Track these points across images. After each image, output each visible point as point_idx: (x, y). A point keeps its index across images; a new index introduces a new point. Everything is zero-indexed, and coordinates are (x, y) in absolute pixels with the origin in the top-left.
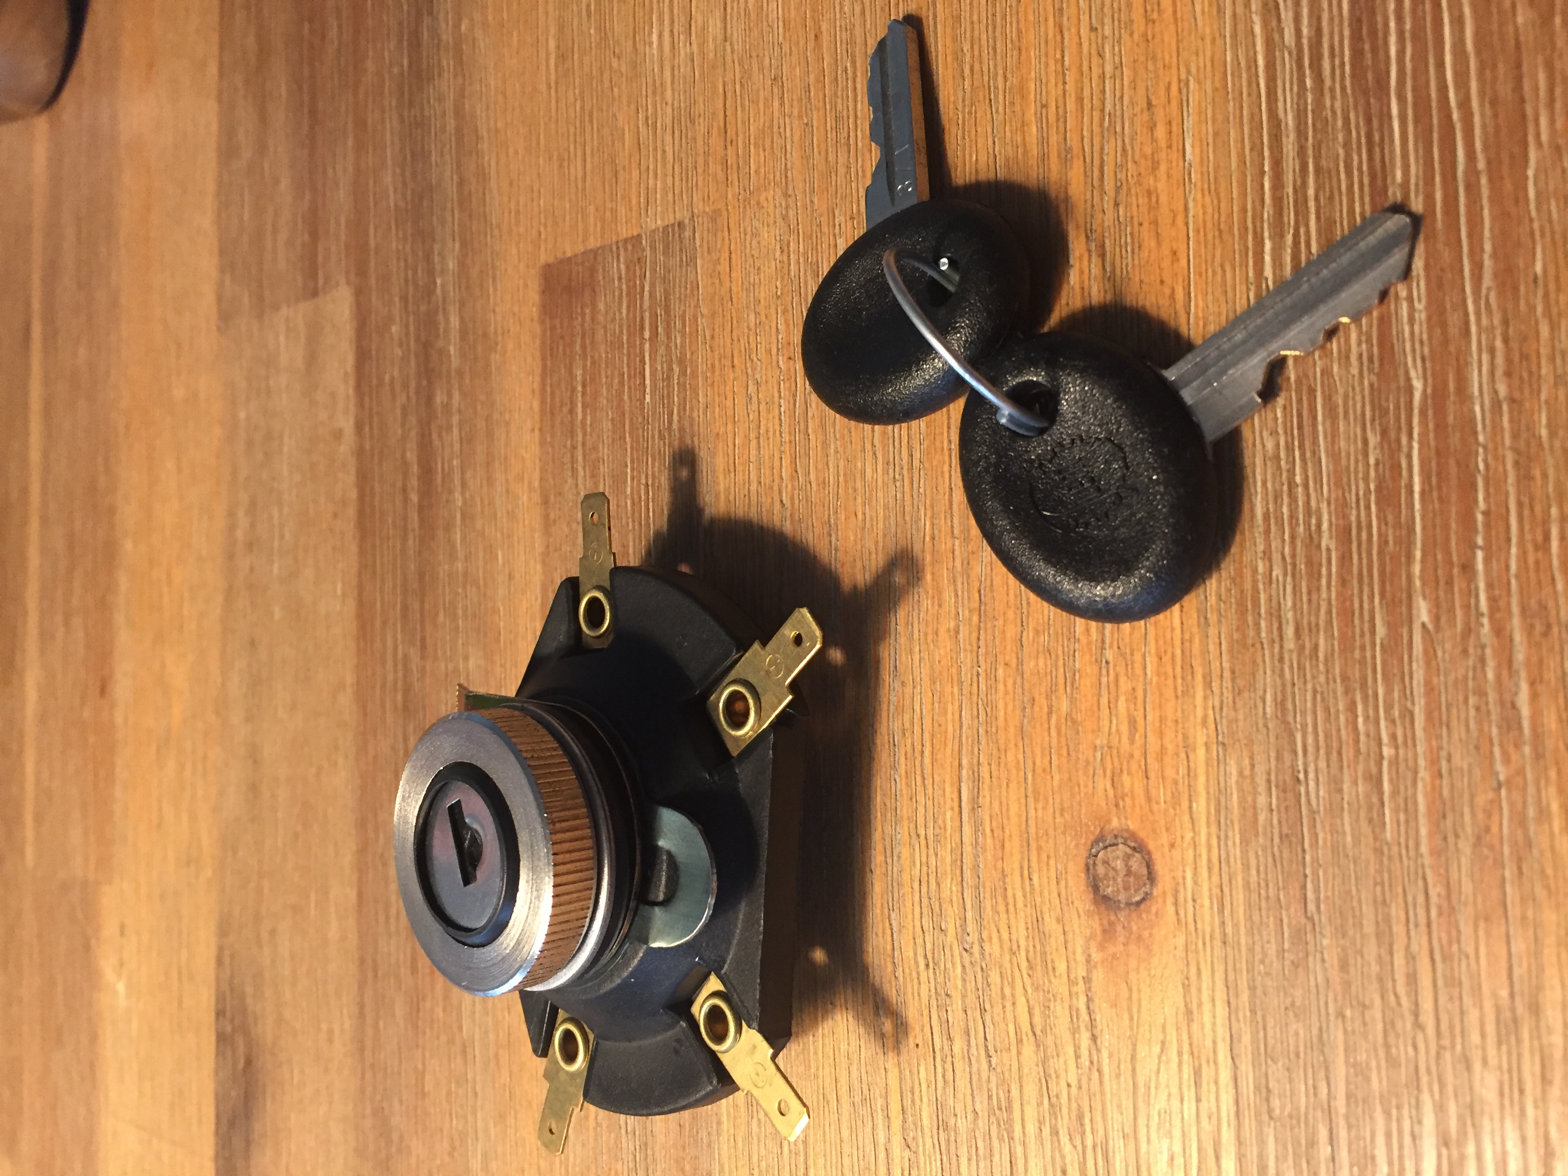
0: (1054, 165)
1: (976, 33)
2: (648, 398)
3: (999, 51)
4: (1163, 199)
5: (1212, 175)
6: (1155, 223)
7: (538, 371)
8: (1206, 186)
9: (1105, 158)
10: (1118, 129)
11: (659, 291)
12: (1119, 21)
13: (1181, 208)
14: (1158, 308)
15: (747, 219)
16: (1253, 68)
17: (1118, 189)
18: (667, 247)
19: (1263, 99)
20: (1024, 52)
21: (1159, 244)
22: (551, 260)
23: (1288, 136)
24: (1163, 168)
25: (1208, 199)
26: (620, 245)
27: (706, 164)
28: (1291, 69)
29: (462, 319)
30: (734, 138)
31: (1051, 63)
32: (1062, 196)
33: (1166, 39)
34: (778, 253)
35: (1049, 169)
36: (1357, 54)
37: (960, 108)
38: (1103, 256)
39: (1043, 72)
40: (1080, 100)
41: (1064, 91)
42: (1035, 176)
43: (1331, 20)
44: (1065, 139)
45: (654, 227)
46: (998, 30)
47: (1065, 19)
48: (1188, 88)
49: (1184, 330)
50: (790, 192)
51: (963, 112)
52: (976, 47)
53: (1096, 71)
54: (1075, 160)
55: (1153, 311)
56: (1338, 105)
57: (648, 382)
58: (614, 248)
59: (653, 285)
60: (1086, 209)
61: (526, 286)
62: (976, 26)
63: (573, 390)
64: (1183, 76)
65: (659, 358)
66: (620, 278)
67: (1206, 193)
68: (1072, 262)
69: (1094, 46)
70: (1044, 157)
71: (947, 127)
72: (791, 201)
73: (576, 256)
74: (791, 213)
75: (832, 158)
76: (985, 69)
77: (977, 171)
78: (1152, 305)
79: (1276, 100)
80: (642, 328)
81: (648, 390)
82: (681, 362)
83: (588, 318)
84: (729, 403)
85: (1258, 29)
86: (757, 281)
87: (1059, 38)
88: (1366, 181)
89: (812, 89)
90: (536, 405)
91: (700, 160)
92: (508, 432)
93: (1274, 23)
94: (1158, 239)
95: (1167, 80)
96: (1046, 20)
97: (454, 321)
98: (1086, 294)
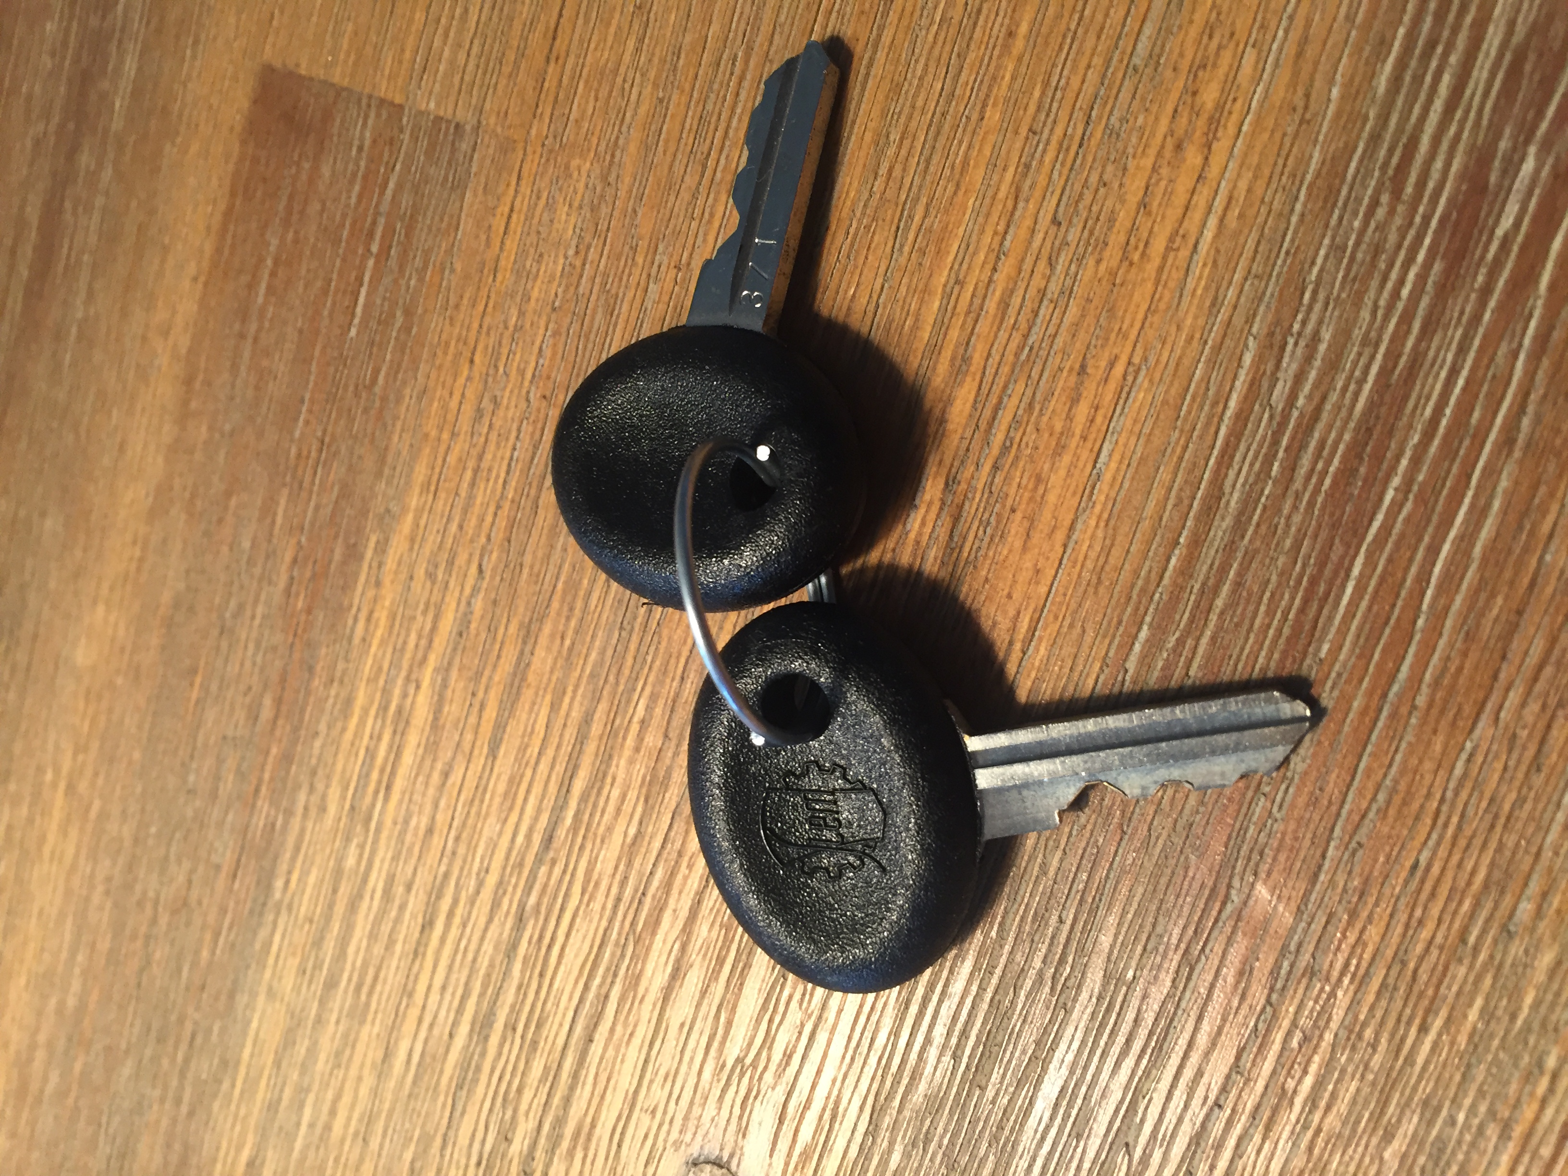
0: (943, 367)
1: (914, 124)
2: (353, 332)
3: (932, 169)
4: (1052, 498)
5: (1118, 506)
6: (1031, 520)
7: (222, 206)
8: (1105, 516)
9: (1005, 399)
10: (1035, 375)
11: (406, 200)
12: (1091, 233)
13: (1067, 523)
14: (995, 624)
15: (547, 179)
16: (1221, 406)
17: (1005, 449)
18: (432, 145)
19: (1216, 452)
20: (961, 193)
21: (1025, 549)
22: (277, 64)
23: (1223, 519)
24: (1067, 459)
25: (1100, 534)
26: (373, 103)
27: (516, 65)
28: (1264, 437)
29: (140, 69)
30: (563, 54)
31: (989, 232)
32: (937, 412)
33: (1137, 297)
34: (571, 252)
35: (934, 369)
36: (1347, 473)
37: (858, 214)
38: (956, 519)
39: (974, 237)
40: (1004, 304)
41: (990, 281)
42: (916, 365)
43: (1338, 407)
44: (968, 344)
45: (423, 107)
46: (942, 140)
47: (1028, 182)
48: (1135, 379)
49: (1011, 668)
50: (612, 179)
51: (860, 222)
52: (907, 143)
53: (1038, 282)
54: (969, 379)
55: (986, 624)
56: (1297, 519)
57: (359, 310)
58: (364, 102)
59: (400, 186)
60: (958, 448)
61: (235, 79)
62: (917, 114)
63: (261, 260)
64: (1136, 360)
65: (381, 289)
66: (360, 149)
67: (1102, 524)
68: (917, 502)
69: (1048, 244)
70: (934, 349)
71: (833, 227)
72: (610, 191)
73: (311, 79)
74: (604, 210)
75: (678, 169)
76: (907, 181)
77: (849, 309)
78: (988, 616)
79: (1229, 466)
80: (371, 235)
81: (356, 321)
82: (408, 313)
83: (304, 177)
84: (454, 404)
85: (1248, 359)
86: (534, 270)
87: (1010, 204)
88: (1286, 631)
89: (683, 56)
90: (208, 248)
91: (511, 56)
92: (163, 261)
93: (1270, 367)
94: (1025, 542)
95: (1116, 351)
96: (1005, 169)
97: (130, 66)
98: (920, 552)
